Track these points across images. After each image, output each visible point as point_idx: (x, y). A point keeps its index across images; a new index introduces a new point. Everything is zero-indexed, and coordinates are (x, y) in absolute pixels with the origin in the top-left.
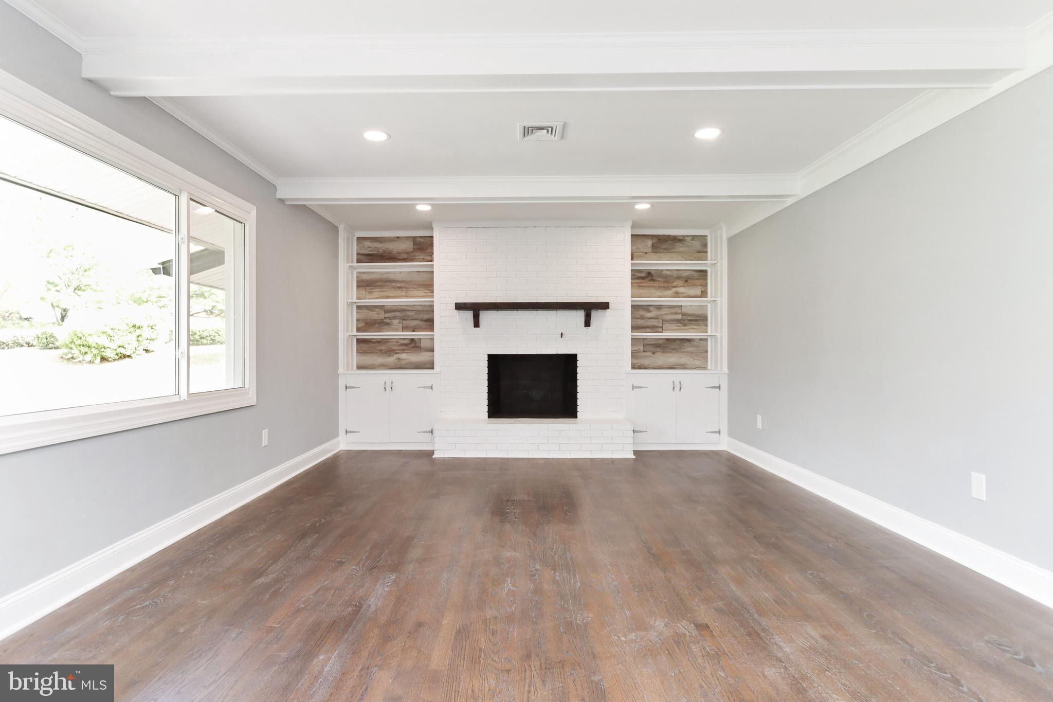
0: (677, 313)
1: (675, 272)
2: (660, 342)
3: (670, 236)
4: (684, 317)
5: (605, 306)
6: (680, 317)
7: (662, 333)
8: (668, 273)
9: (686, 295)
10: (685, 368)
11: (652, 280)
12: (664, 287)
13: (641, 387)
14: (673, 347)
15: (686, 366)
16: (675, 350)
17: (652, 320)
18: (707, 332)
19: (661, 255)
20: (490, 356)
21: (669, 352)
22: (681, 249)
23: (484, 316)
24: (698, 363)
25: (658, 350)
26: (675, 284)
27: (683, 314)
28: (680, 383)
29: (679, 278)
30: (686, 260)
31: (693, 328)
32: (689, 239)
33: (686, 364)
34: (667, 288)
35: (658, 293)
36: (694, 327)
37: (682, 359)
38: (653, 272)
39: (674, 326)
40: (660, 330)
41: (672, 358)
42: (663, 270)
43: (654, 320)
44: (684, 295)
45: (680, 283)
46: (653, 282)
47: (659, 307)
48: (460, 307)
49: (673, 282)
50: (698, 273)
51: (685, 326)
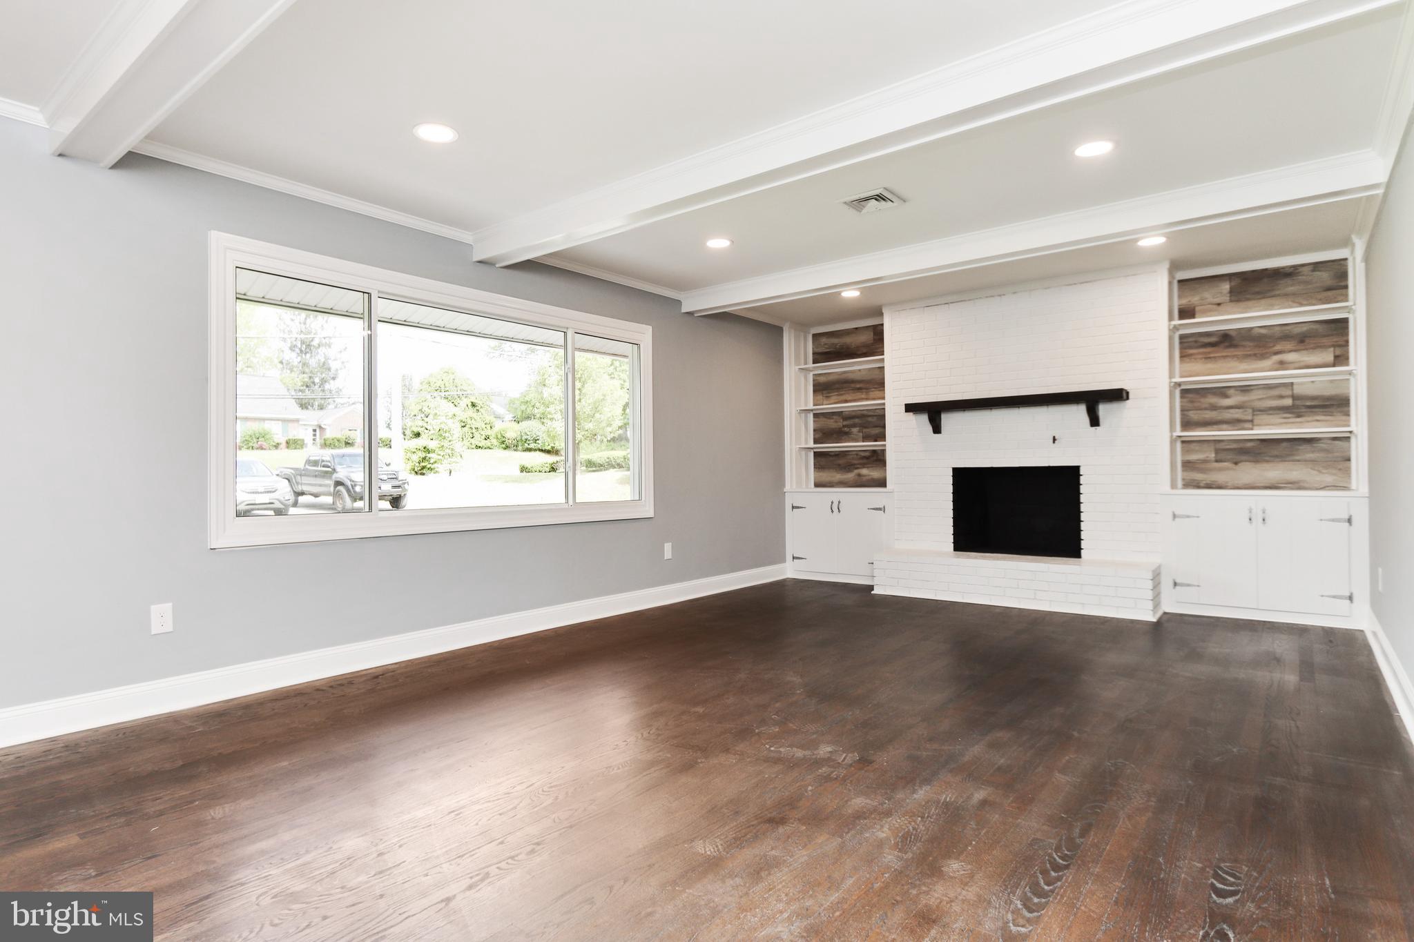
0: (1281, 397)
1: (1277, 329)
2: (1249, 445)
3: (1266, 270)
4: (1298, 403)
5: (1118, 395)
6: (1288, 402)
7: (1252, 429)
8: (1263, 331)
9: (1302, 364)
10: (1300, 488)
11: (1235, 346)
12: (1255, 355)
13: (1194, 517)
14: (1276, 453)
15: (1302, 484)
16: (1281, 458)
17: (1232, 411)
18: (1348, 426)
19: (1250, 303)
20: (955, 470)
21: (1267, 461)
22: (1291, 289)
23: (947, 419)
24: (1328, 479)
25: (1244, 458)
26: (1278, 347)
27: (1294, 397)
29: (1286, 337)
30: (1301, 305)
31: (1318, 421)
32: (1305, 270)
33: (1304, 481)
34: (1263, 357)
35: (1244, 366)
36: (1318, 418)
37: (1295, 473)
38: (1233, 334)
39: (1276, 419)
40: (1248, 425)
41: (1274, 472)
42: (1252, 328)
43: (1237, 410)
44: (1297, 365)
45: (1288, 345)
46: (1232, 350)
47: (1245, 389)
48: (910, 408)
49: (1274, 346)
50: (1325, 326)
51: (1299, 416)
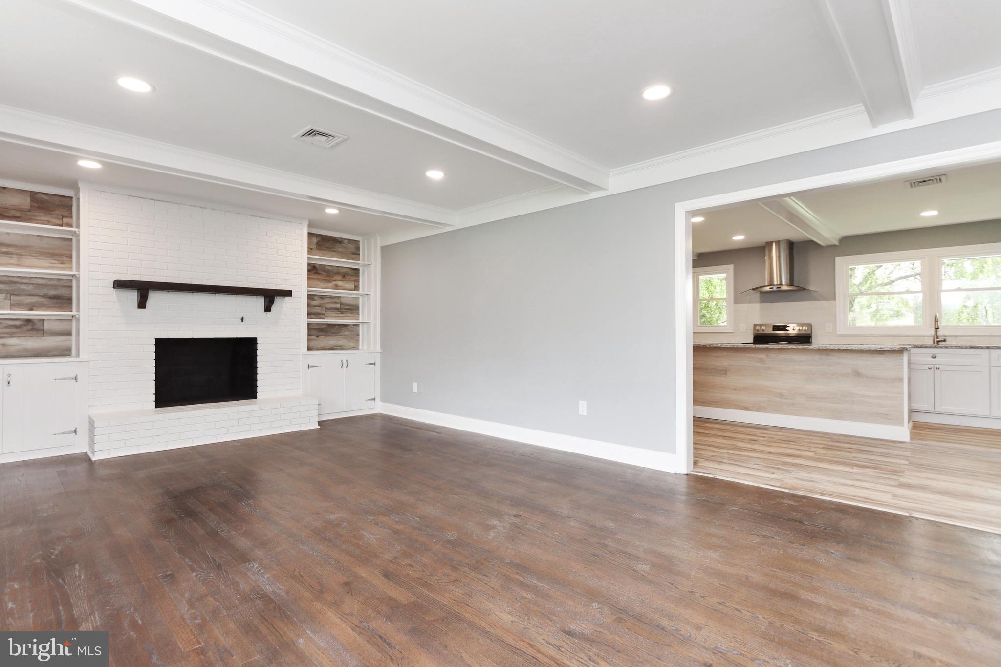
0: (336, 303)
1: (335, 268)
2: (323, 327)
3: (331, 237)
4: (342, 307)
6: (338, 306)
7: (324, 319)
8: (330, 268)
9: (343, 288)
10: (343, 349)
11: (317, 273)
12: (326, 280)
13: (317, 366)
14: (333, 331)
15: (343, 347)
16: (335, 334)
17: (317, 308)
18: (359, 319)
19: (325, 252)
20: (157, 340)
21: (330, 336)
22: (340, 249)
24: (352, 344)
25: (321, 333)
26: (334, 278)
27: (341, 304)
28: (347, 361)
29: (338, 273)
30: (344, 258)
31: (349, 316)
32: (346, 242)
33: (344, 346)
34: (329, 281)
35: (322, 285)
36: (349, 315)
37: (341, 341)
38: (318, 267)
39: (334, 314)
40: (323, 316)
41: (332, 341)
42: (325, 265)
43: (318, 308)
44: (342, 288)
45: (338, 277)
46: (316, 275)
47: (322, 297)
48: (120, 284)
49: (334, 277)
50: (352, 271)
51: (342, 314)
